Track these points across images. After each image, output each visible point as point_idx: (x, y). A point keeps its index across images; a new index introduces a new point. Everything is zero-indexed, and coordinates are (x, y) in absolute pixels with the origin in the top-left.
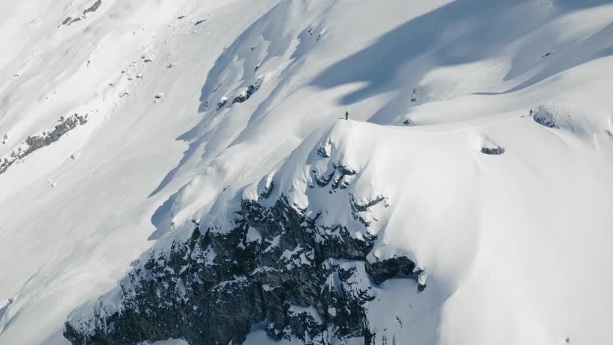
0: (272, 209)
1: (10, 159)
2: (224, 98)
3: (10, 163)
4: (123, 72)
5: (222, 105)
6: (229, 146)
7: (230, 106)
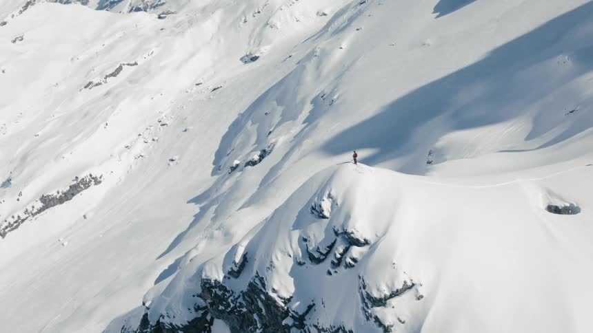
0: (244, 294)
1: (23, 217)
2: (236, 162)
3: (23, 221)
4: (140, 135)
5: (234, 169)
6: (240, 209)
7: (242, 170)
